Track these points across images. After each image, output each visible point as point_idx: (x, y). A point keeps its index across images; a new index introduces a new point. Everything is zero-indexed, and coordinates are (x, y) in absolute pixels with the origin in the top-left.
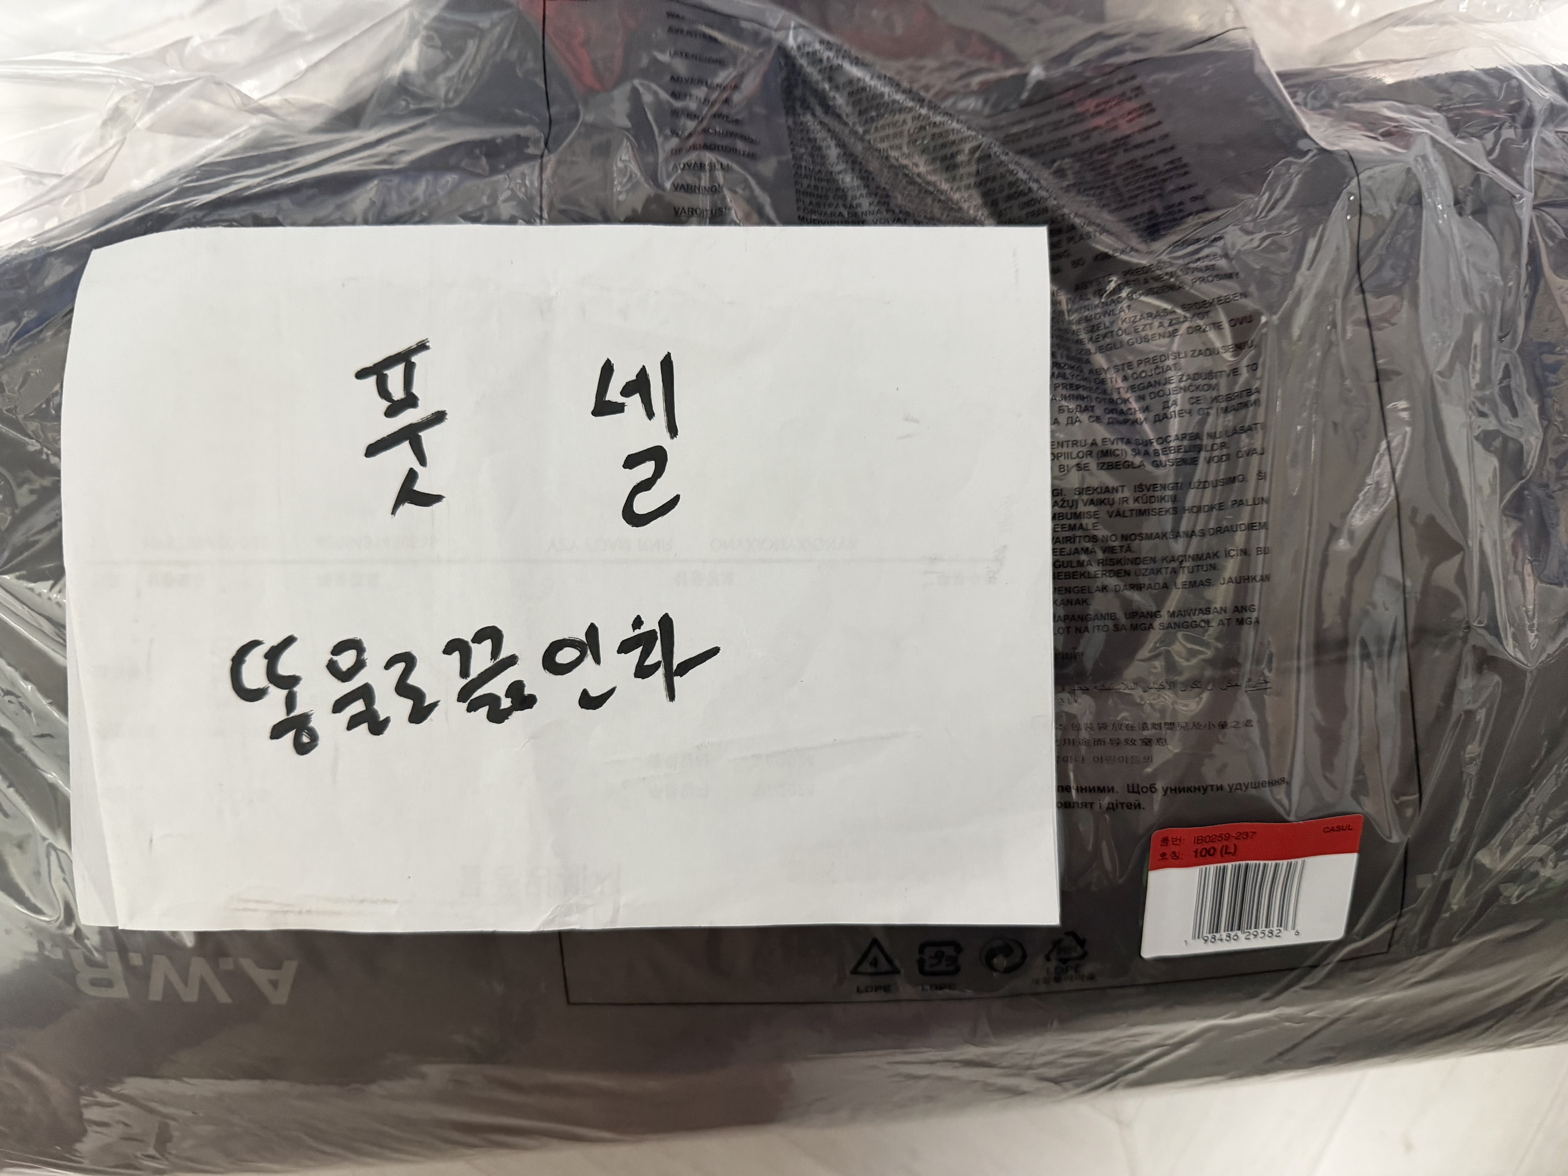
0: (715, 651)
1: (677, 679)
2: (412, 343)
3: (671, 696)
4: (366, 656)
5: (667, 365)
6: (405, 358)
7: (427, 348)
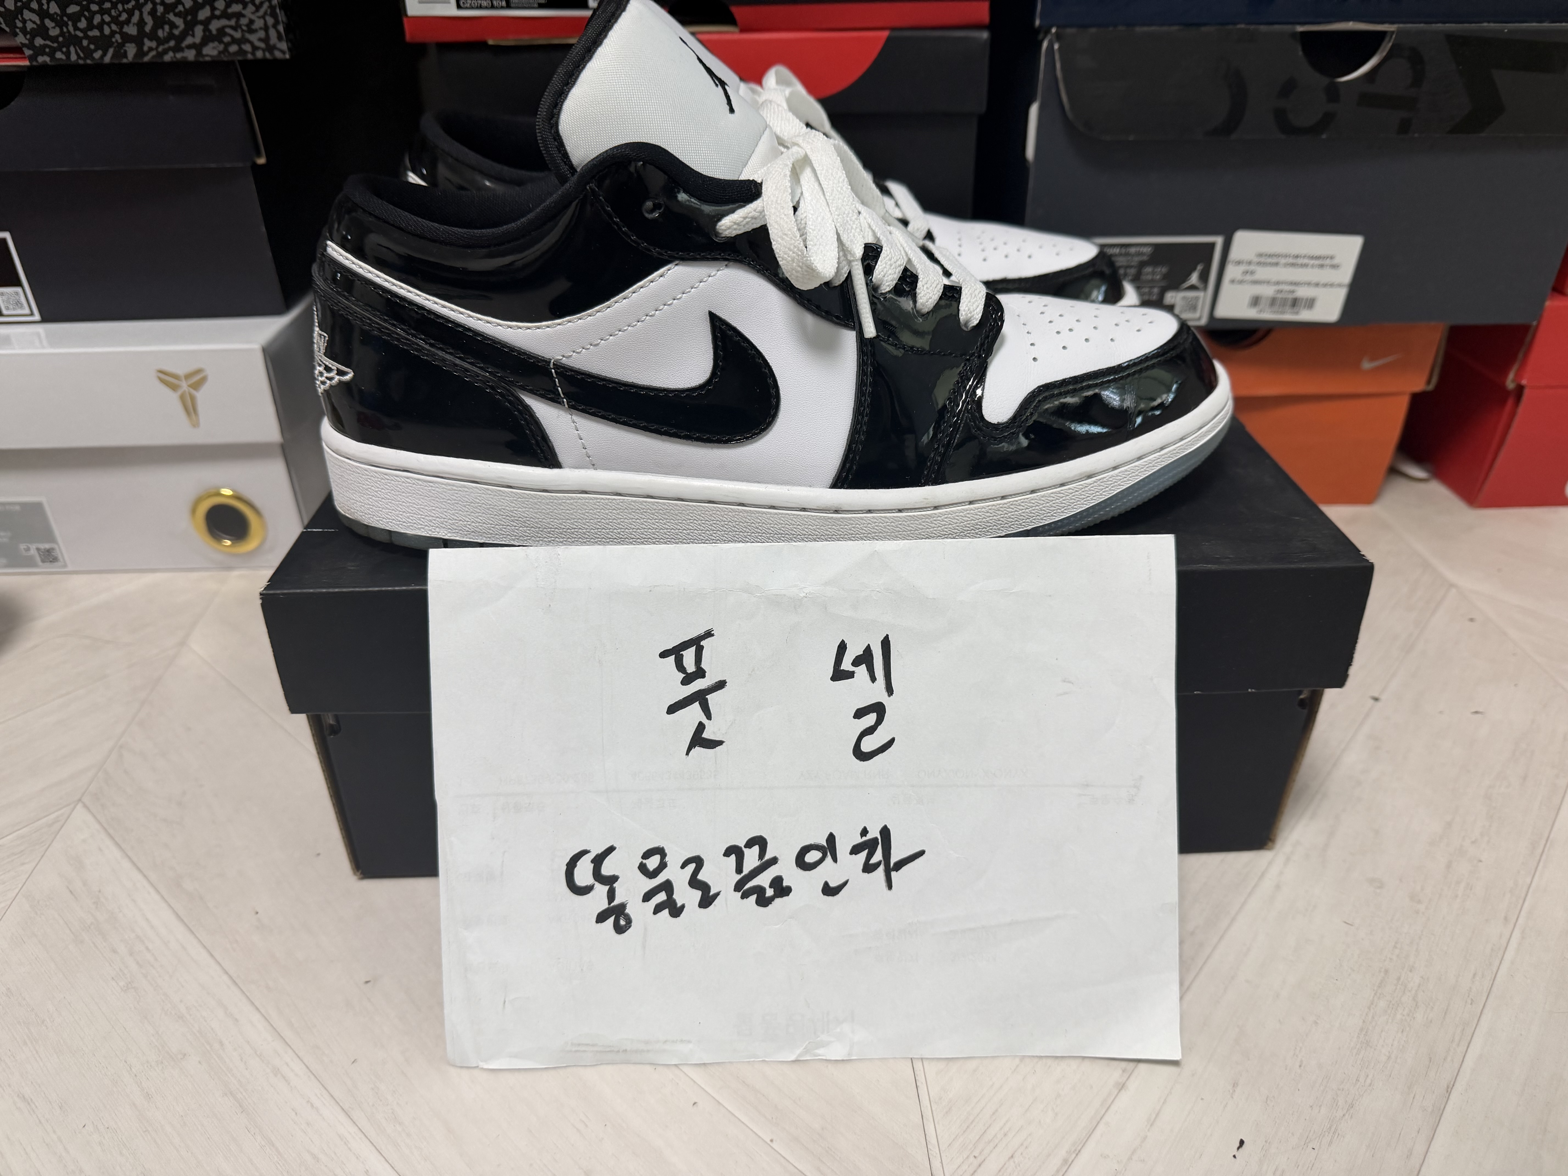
0: (922, 853)
1: (893, 874)
2: (701, 631)
3: (890, 887)
4: (667, 859)
5: (886, 644)
6: (696, 643)
7: (713, 635)
